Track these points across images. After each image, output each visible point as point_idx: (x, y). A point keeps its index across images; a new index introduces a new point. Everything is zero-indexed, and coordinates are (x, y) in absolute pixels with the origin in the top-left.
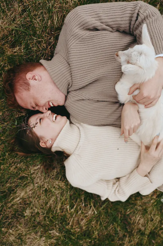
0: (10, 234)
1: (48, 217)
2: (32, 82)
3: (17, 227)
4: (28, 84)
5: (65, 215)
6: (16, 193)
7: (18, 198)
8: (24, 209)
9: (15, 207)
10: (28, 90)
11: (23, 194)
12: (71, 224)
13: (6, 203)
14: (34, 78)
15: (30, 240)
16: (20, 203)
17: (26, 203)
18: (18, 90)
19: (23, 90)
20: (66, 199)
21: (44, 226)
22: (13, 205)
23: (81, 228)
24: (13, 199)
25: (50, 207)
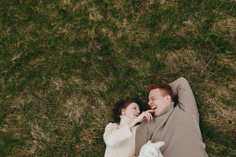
0: (84, 100)
1: (90, 118)
2: (166, 97)
3: (87, 103)
4: (164, 96)
5: (90, 127)
6: (104, 100)
7: (100, 102)
8: (95, 106)
9: (97, 101)
10: (162, 96)
11: (103, 104)
12: (85, 130)
13: (99, 96)
14: (167, 99)
15: (80, 110)
16: (98, 103)
17: (98, 106)
18: (161, 91)
19: (162, 93)
20: (98, 127)
21: (86, 116)
22: (98, 100)
23: (82, 137)
24: (101, 100)
25: (95, 119)
